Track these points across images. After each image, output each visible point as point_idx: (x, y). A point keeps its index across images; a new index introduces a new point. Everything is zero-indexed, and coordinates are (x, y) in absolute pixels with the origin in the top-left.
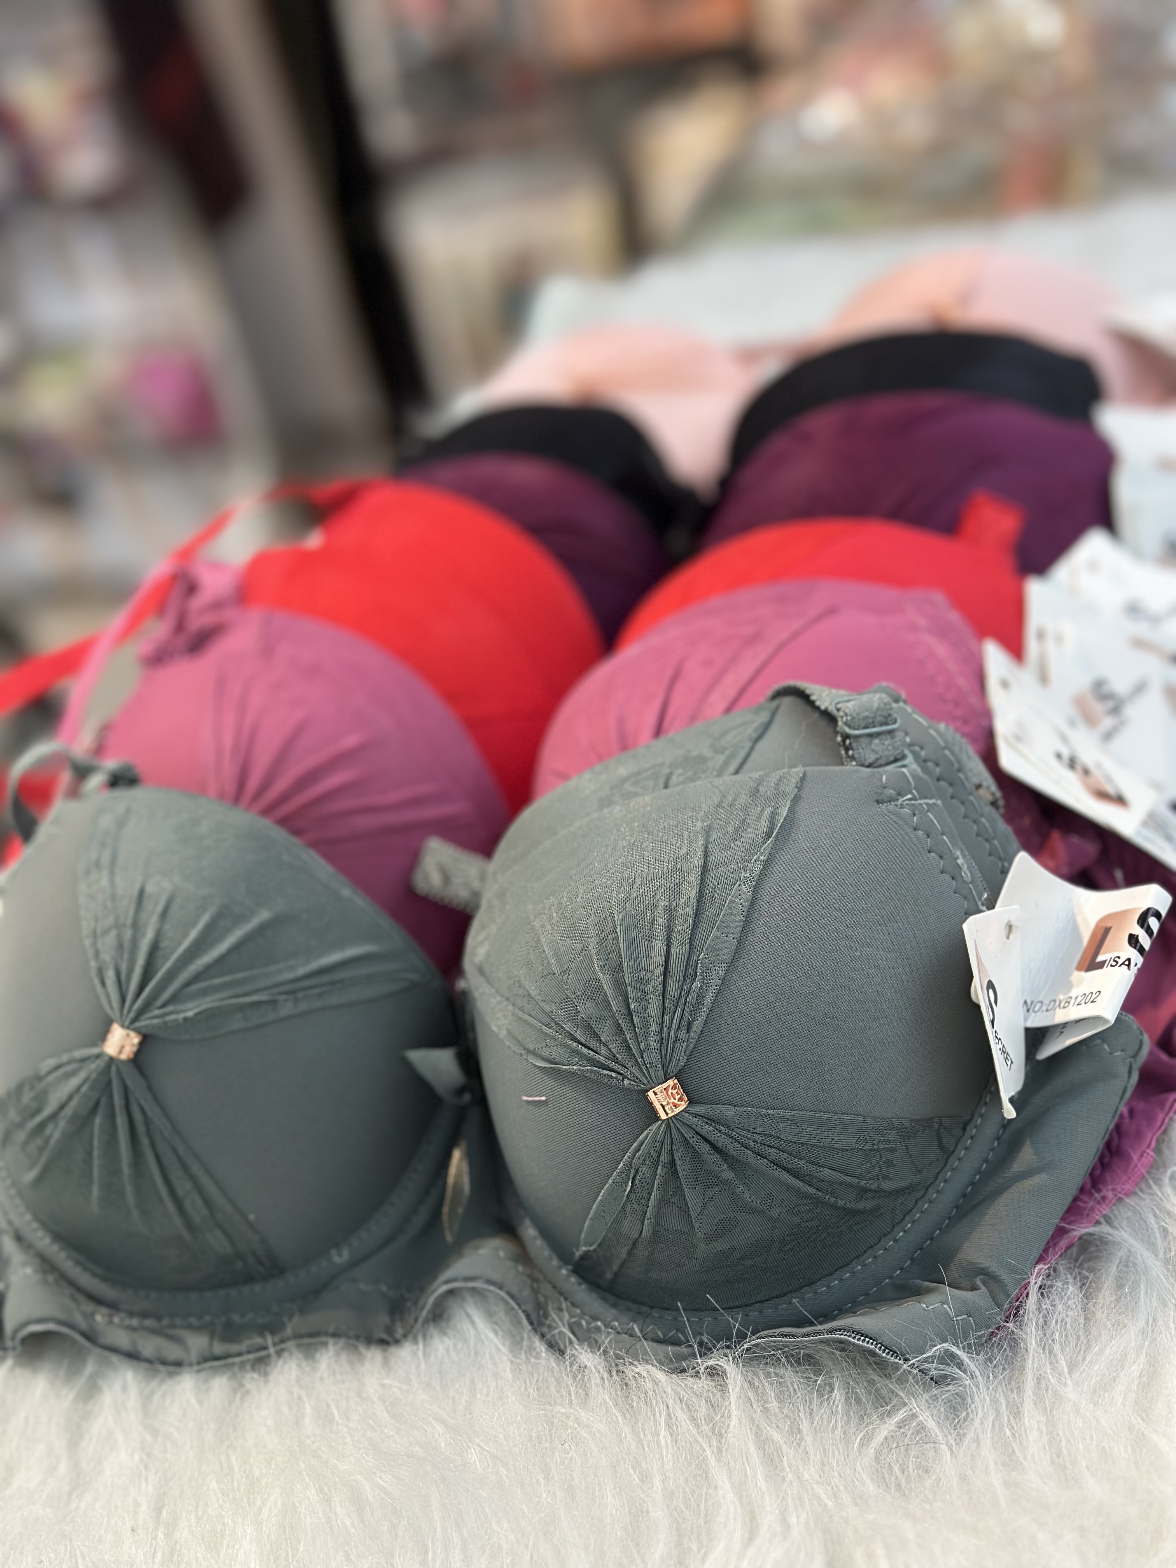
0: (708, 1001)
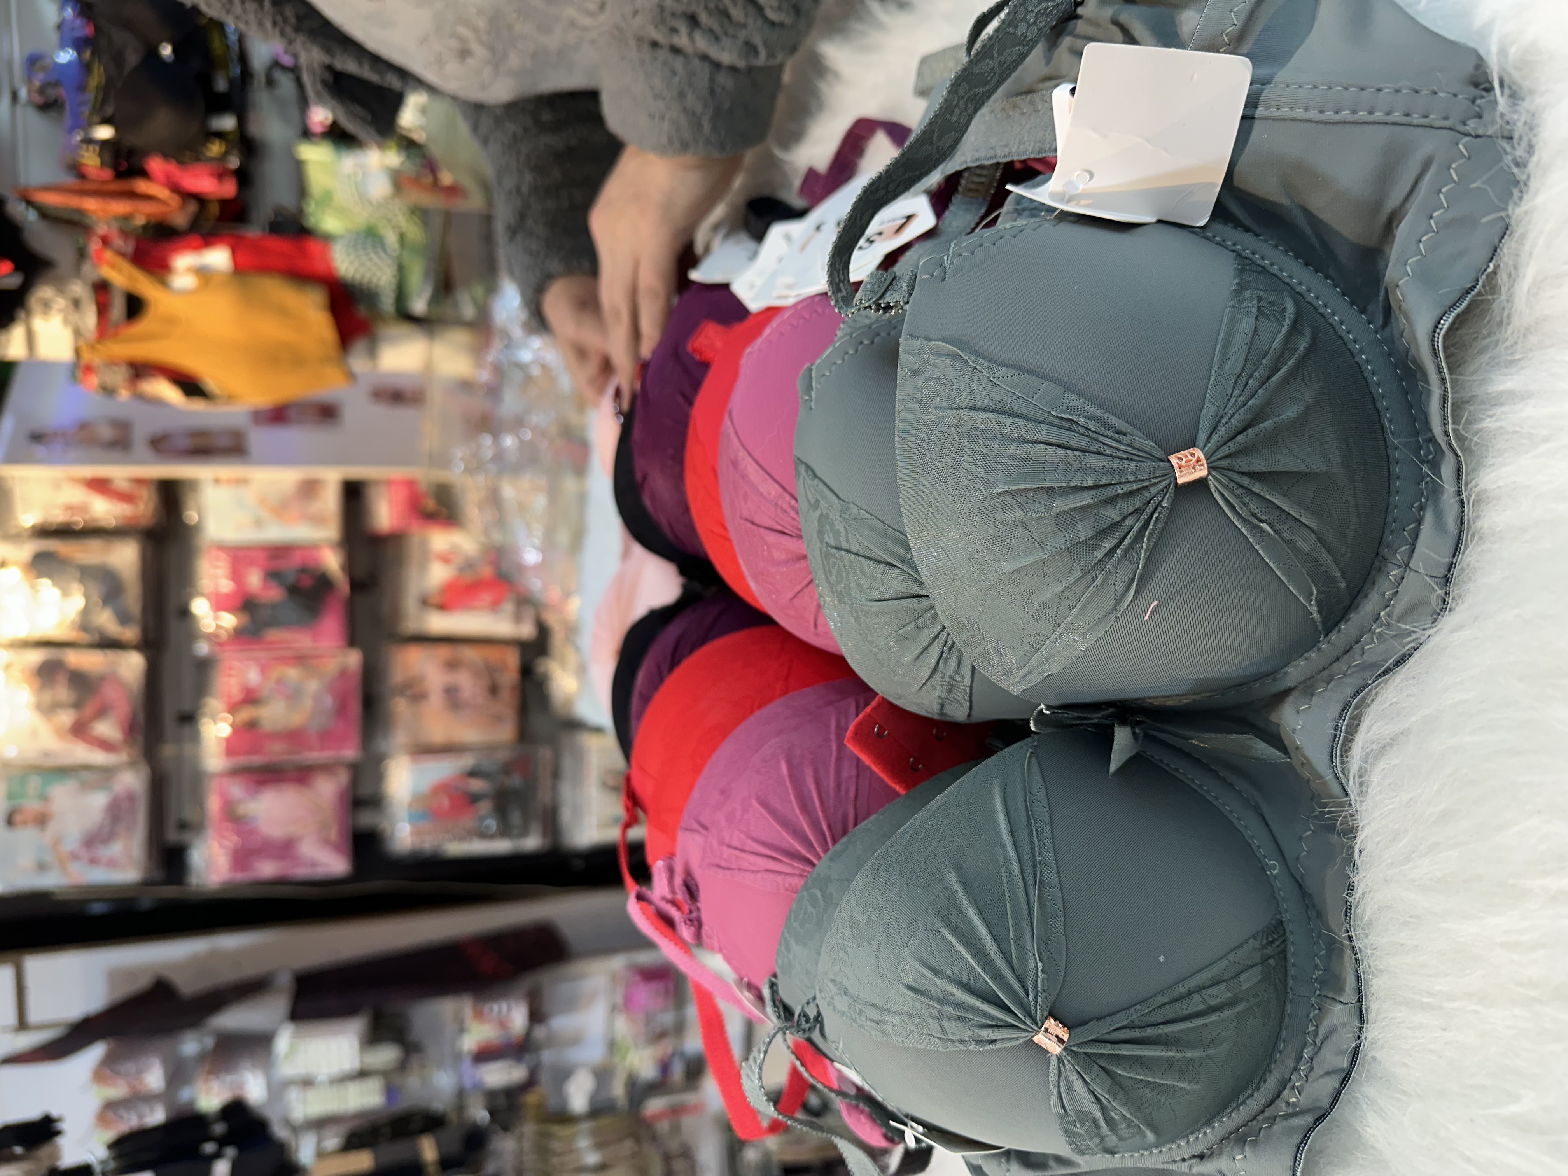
0: (1099, 413)
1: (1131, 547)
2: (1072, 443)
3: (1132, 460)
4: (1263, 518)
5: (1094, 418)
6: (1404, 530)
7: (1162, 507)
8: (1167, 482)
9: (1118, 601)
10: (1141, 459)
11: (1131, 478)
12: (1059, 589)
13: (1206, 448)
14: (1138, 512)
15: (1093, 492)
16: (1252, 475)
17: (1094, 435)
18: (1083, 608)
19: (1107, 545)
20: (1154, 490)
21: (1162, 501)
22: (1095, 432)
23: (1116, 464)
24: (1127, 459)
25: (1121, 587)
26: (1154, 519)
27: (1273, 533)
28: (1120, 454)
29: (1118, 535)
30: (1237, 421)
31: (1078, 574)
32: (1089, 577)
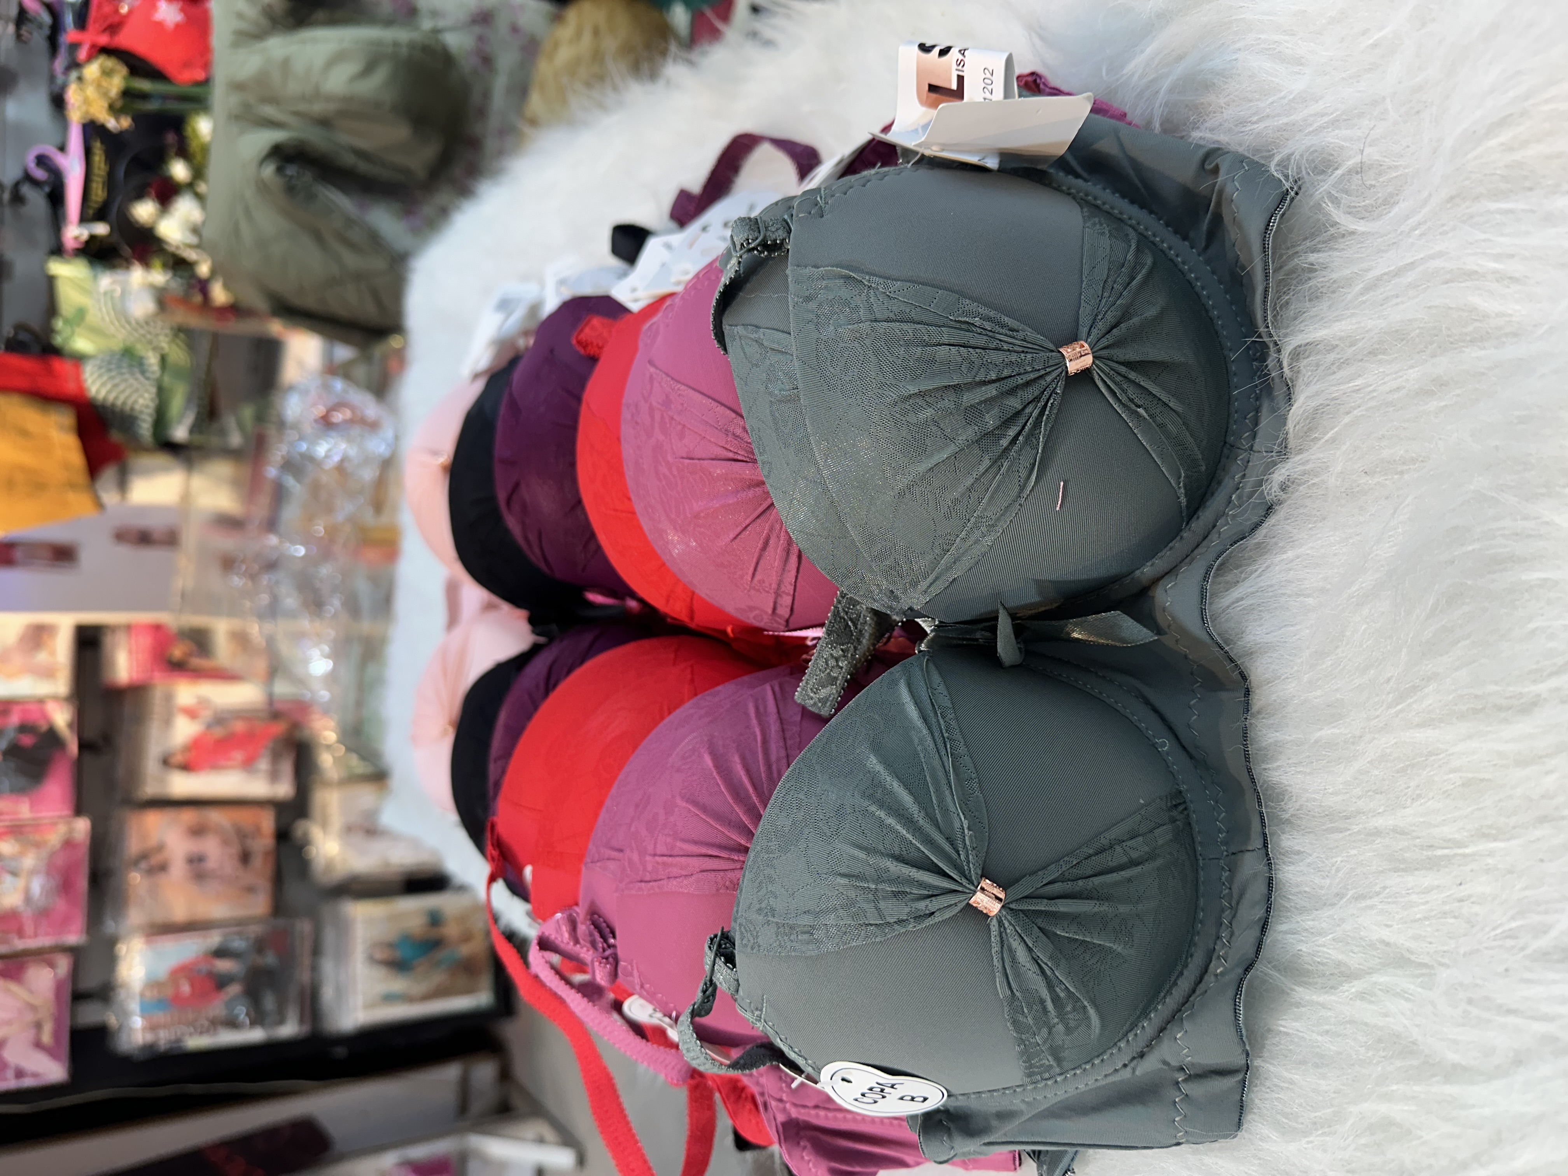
0: (992, 314)
1: (1031, 434)
2: (972, 342)
3: (1027, 352)
4: (1139, 403)
5: (989, 319)
6: (1246, 418)
7: (1057, 393)
8: (1060, 370)
9: (1022, 488)
10: (1035, 351)
11: (1029, 369)
12: (969, 481)
13: (1089, 340)
14: (1037, 399)
15: (997, 384)
16: (1128, 364)
17: (991, 334)
18: (992, 497)
19: (1012, 433)
20: (1049, 379)
21: (1055, 388)
22: (991, 331)
23: (1014, 357)
24: (1023, 352)
25: (1023, 474)
26: (1049, 405)
27: (1147, 417)
28: (1016, 348)
29: (1021, 421)
30: (1110, 317)
31: (986, 463)
32: (996, 466)
